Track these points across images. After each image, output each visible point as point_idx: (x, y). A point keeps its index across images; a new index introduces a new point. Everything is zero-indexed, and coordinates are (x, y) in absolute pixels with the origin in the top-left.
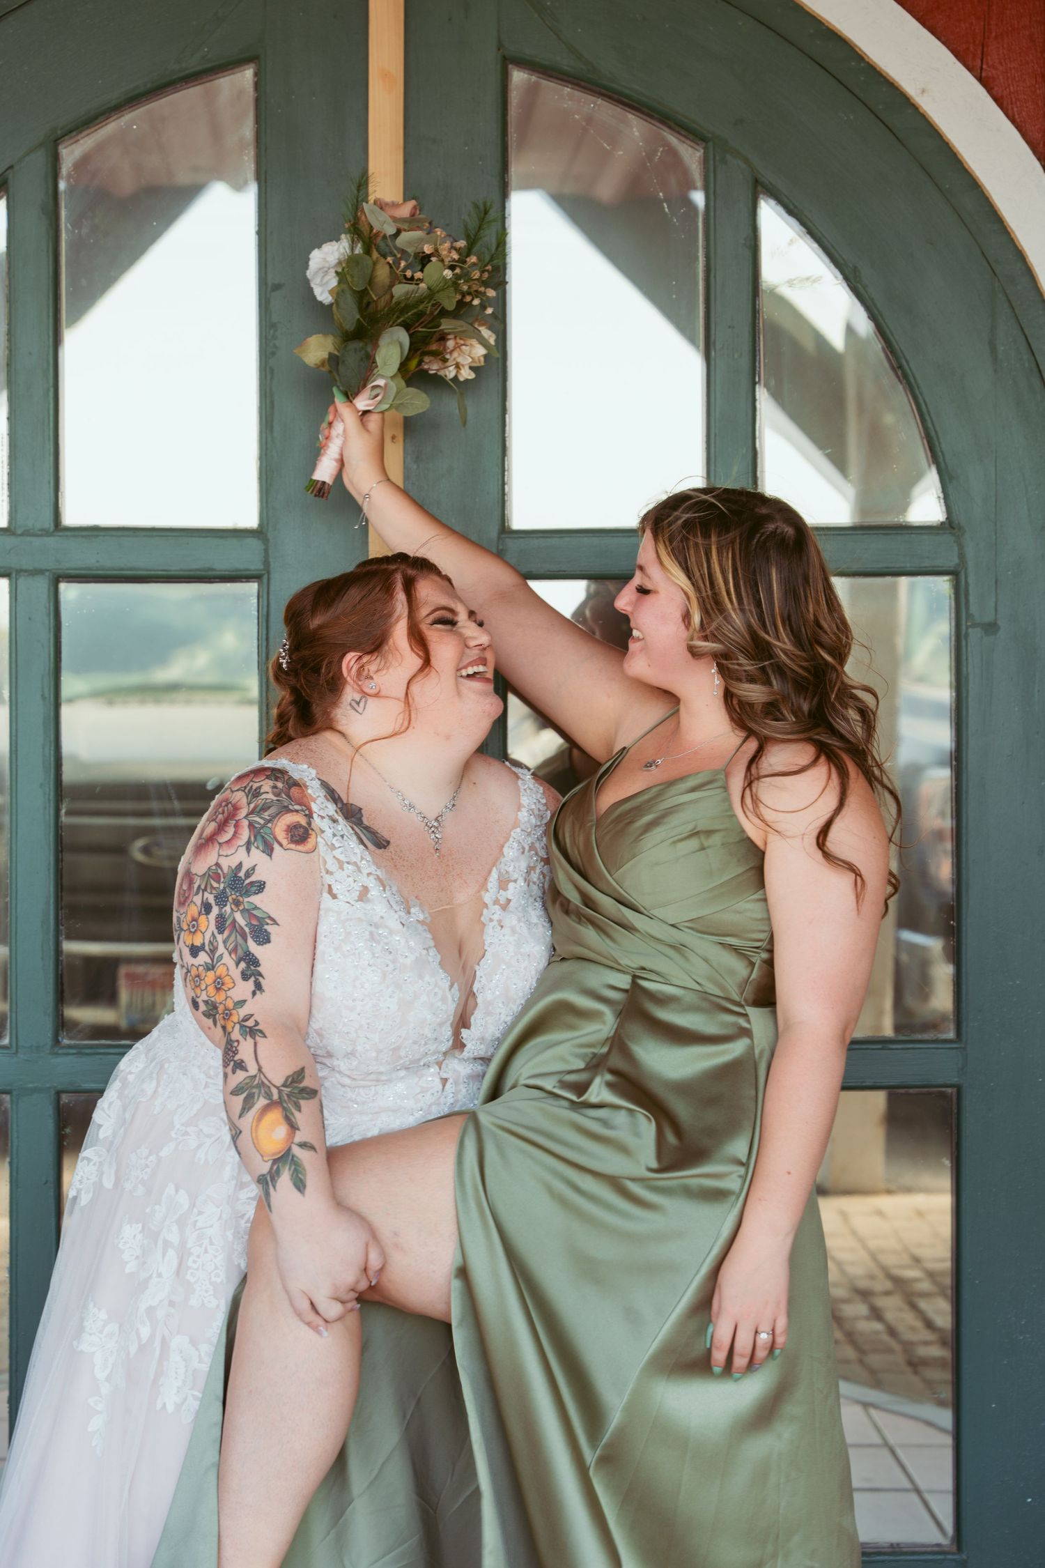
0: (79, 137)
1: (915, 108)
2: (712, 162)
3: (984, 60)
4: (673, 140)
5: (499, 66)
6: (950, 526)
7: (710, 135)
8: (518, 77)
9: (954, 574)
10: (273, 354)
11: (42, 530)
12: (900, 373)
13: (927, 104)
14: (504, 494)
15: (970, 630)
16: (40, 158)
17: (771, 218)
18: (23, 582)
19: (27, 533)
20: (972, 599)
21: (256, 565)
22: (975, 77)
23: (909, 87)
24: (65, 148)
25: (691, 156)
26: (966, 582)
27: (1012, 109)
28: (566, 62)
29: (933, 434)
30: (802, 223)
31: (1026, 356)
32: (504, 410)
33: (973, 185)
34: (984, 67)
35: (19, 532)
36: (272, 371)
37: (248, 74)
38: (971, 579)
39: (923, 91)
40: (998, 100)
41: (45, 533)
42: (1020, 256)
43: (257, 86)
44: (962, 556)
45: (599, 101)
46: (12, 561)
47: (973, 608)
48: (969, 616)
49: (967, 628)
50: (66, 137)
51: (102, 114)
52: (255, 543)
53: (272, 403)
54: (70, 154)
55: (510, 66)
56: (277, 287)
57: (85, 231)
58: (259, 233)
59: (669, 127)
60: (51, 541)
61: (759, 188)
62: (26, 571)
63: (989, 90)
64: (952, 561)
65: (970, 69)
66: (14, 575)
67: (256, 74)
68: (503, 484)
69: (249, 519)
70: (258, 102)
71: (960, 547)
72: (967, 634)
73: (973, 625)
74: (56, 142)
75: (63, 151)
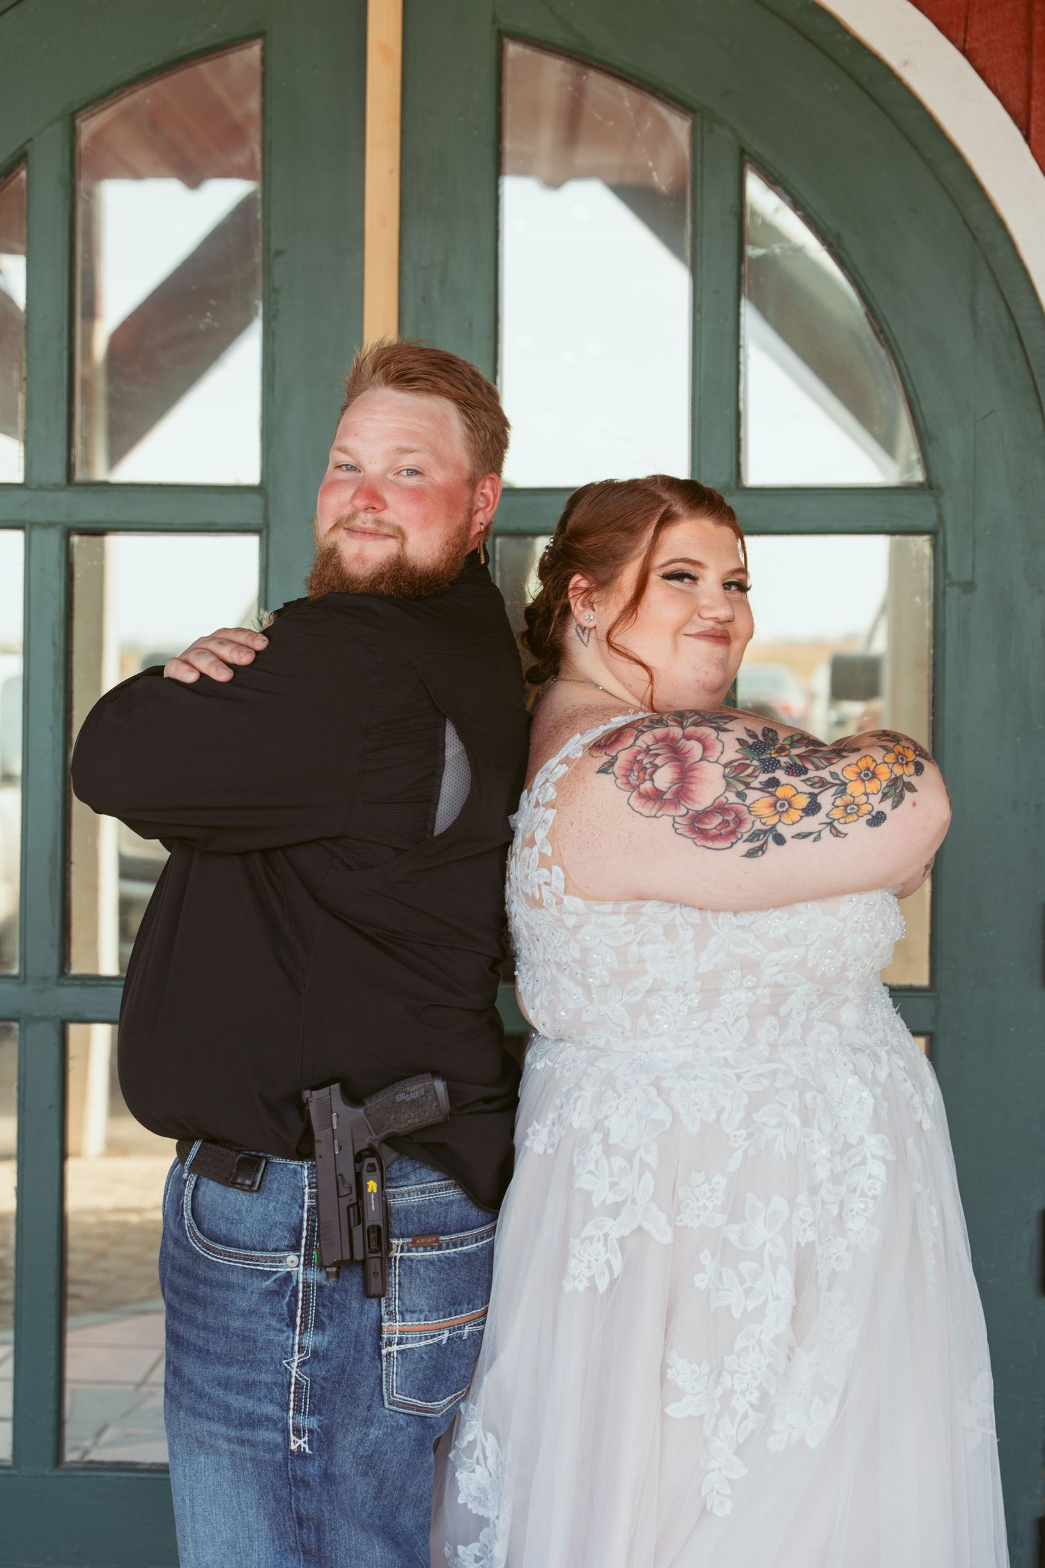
0: (95, 111)
1: (899, 80)
2: (699, 132)
3: (968, 33)
4: (663, 110)
5: (495, 40)
6: (928, 485)
7: (697, 106)
8: (513, 50)
9: (932, 533)
10: (275, 317)
11: (54, 485)
12: (882, 337)
13: (910, 76)
15: (948, 589)
16: (57, 132)
18: (37, 534)
19: (41, 488)
20: (950, 558)
21: (257, 520)
22: (959, 49)
23: (893, 58)
24: (82, 121)
25: (679, 127)
26: (945, 543)
27: (995, 79)
28: (559, 35)
29: (913, 396)
30: (788, 191)
31: (1006, 322)
33: (956, 155)
34: (968, 39)
35: (33, 486)
36: (274, 334)
37: (255, 50)
38: (950, 539)
39: (907, 62)
40: (981, 72)
41: (57, 488)
42: (1001, 224)
43: (264, 60)
44: (940, 517)
46: (27, 515)
47: (952, 567)
48: (947, 575)
49: (945, 586)
50: (83, 112)
51: (117, 88)
52: (256, 499)
54: (87, 128)
55: (505, 40)
59: (659, 98)
60: (64, 496)
61: (745, 158)
62: (39, 524)
63: (972, 62)
64: (930, 520)
65: (953, 41)
66: (28, 527)
67: (263, 49)
69: (250, 474)
70: (264, 75)
71: (939, 507)
72: (944, 593)
73: (951, 584)
74: (73, 116)
75: (80, 124)
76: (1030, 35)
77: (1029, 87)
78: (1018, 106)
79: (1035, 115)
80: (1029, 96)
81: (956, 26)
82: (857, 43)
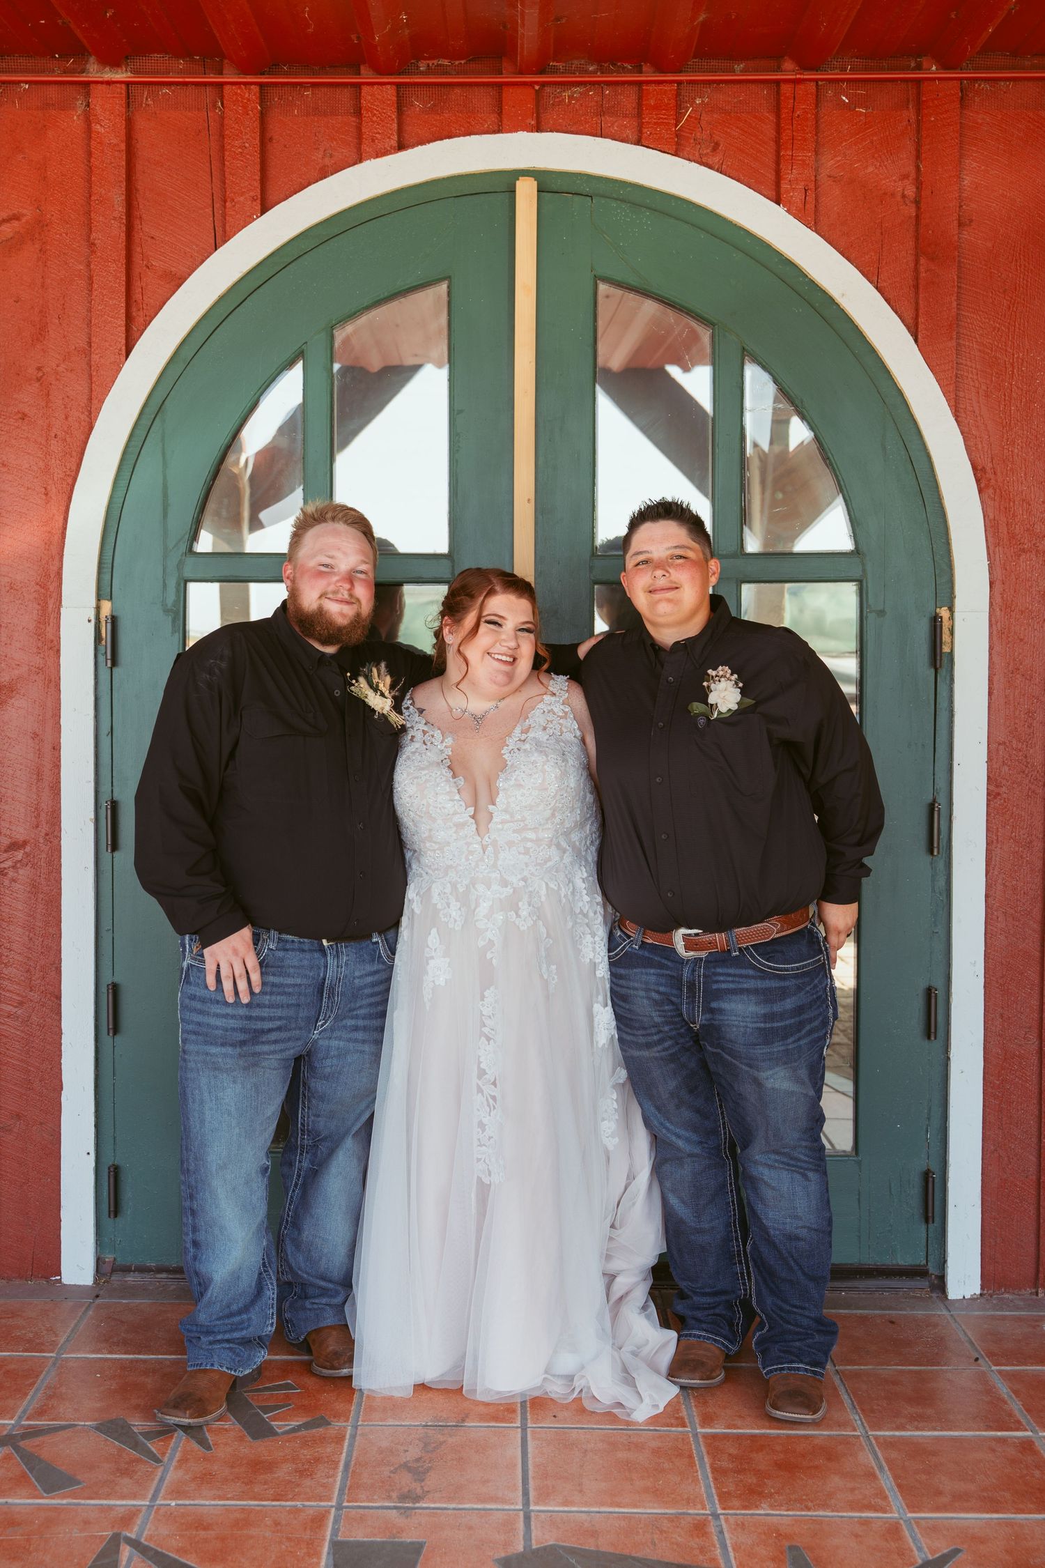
0: (345, 325)
1: (839, 307)
2: (717, 337)
3: (879, 277)
4: (693, 324)
5: (592, 281)
6: (857, 552)
7: (716, 322)
8: (603, 287)
9: (859, 581)
10: (458, 450)
13: (846, 304)
14: (593, 533)
15: (870, 615)
16: (323, 337)
17: (752, 372)
20: (870, 596)
21: (445, 576)
22: (875, 287)
23: (835, 293)
24: (338, 330)
25: (705, 333)
26: (867, 586)
27: (896, 304)
28: (632, 280)
30: (770, 374)
31: (903, 452)
32: (594, 484)
33: (873, 351)
34: (880, 281)
36: (457, 461)
37: (444, 287)
38: (869, 585)
39: (843, 295)
40: (889, 301)
42: (900, 393)
43: (449, 294)
44: (864, 571)
45: (650, 302)
47: (871, 601)
48: (868, 606)
49: (866, 613)
50: (338, 325)
51: (359, 311)
52: (446, 562)
53: (457, 480)
54: (340, 335)
55: (599, 282)
56: (460, 412)
57: (348, 379)
58: (449, 380)
59: (693, 317)
61: (746, 354)
63: (882, 294)
64: (858, 574)
65: (871, 282)
67: (448, 287)
68: (593, 527)
69: (443, 548)
70: (449, 303)
71: (863, 565)
72: (867, 617)
73: (870, 612)
74: (332, 328)
75: (336, 333)
76: (917, 278)
77: (917, 310)
78: (911, 321)
79: (921, 327)
80: (917, 316)
81: (872, 273)
82: (812, 283)
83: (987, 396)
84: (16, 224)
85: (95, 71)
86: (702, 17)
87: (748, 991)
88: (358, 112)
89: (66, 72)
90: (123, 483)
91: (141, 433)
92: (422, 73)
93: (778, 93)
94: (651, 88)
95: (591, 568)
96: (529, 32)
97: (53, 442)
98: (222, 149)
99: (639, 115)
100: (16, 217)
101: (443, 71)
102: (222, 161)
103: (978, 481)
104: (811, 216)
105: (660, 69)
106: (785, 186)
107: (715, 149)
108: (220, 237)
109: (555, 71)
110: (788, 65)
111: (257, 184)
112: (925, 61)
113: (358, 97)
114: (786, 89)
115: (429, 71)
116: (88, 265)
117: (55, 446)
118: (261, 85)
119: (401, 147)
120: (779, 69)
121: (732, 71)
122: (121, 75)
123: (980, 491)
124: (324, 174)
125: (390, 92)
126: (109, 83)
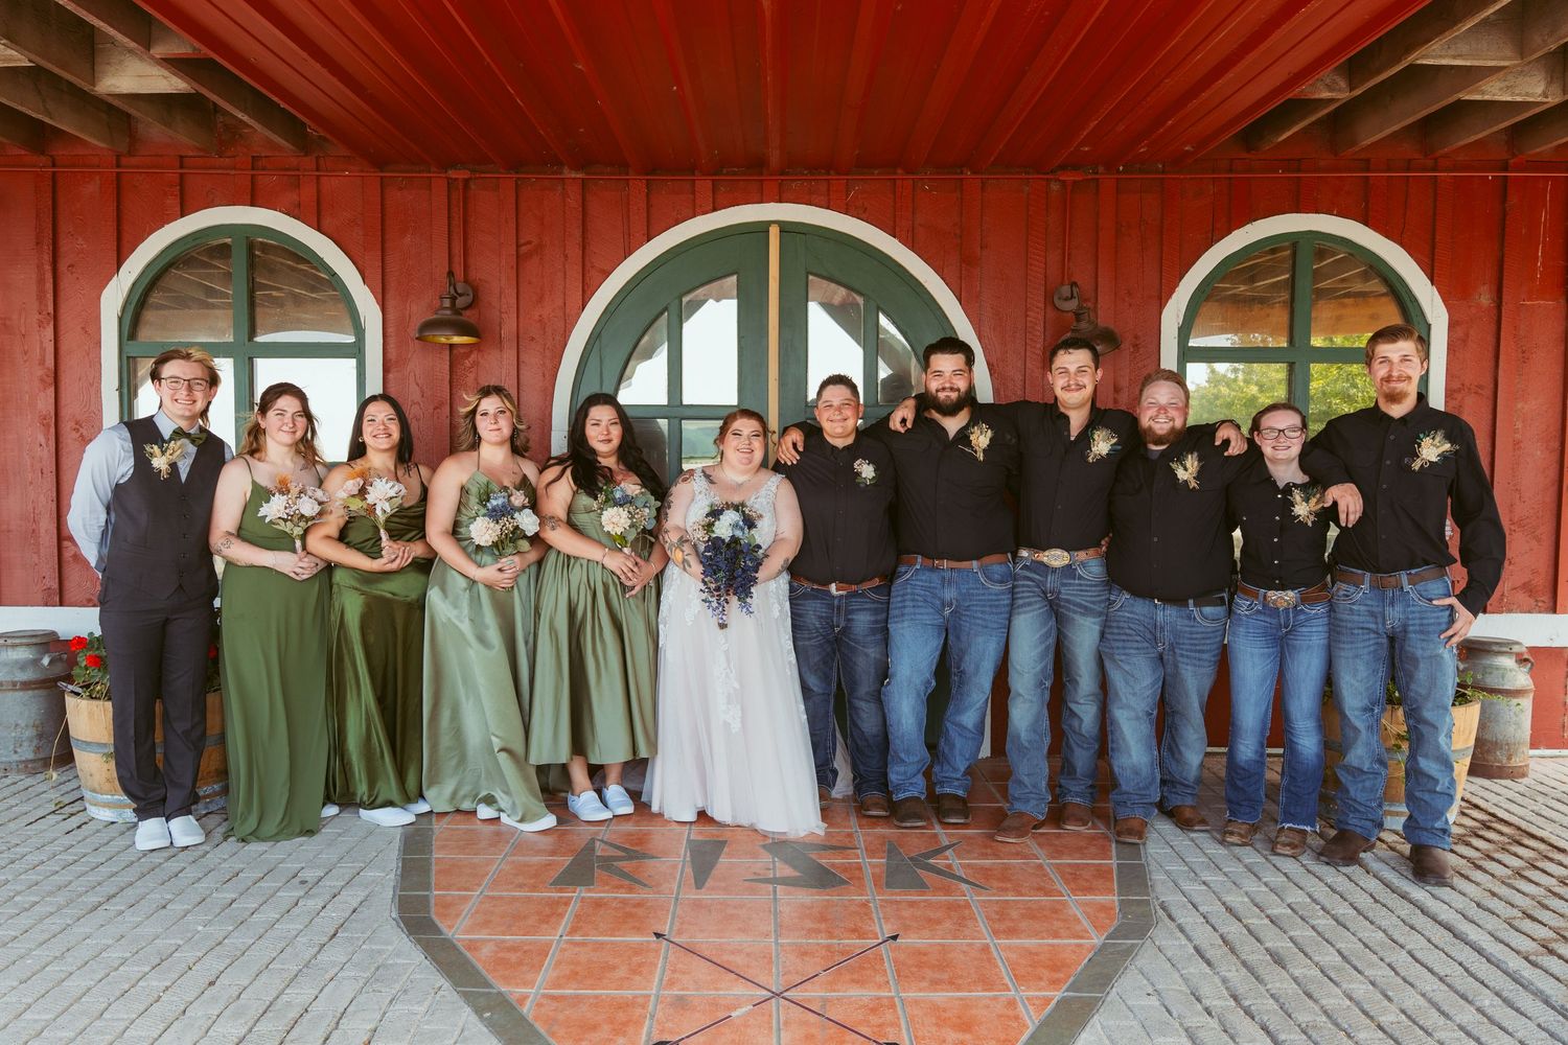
0: (688, 295)
1: (923, 286)
2: (866, 302)
4: (855, 295)
5: (806, 275)
7: (865, 294)
8: (811, 277)
10: (742, 356)
14: (805, 393)
16: (677, 301)
17: (881, 316)
18: (672, 420)
19: (673, 406)
22: (941, 277)
25: (860, 300)
28: (825, 274)
30: (891, 320)
33: (940, 308)
35: (671, 406)
36: (742, 361)
37: (735, 277)
41: (678, 406)
43: (737, 280)
45: (833, 284)
46: (669, 414)
50: (684, 295)
51: (694, 288)
53: (741, 370)
54: (685, 300)
55: (809, 275)
56: (743, 337)
59: (854, 292)
60: (679, 409)
61: (879, 309)
62: (673, 417)
63: (945, 281)
65: (939, 275)
66: (669, 418)
67: (737, 277)
68: (805, 391)
74: (682, 297)
75: (684, 299)
76: (961, 275)
77: (961, 289)
78: (958, 294)
79: (963, 298)
80: (960, 291)
81: (939, 271)
82: (911, 276)
83: (994, 330)
84: (529, 246)
85: (568, 173)
86: (857, 152)
87: (865, 609)
88: (693, 193)
89: (553, 173)
90: (581, 372)
91: (589, 347)
92: (725, 175)
93: (895, 184)
94: (834, 182)
95: (806, 412)
96: (775, 158)
97: (547, 351)
98: (629, 211)
99: (829, 195)
100: (529, 243)
101: (735, 174)
102: (628, 217)
103: (990, 371)
104: (912, 244)
105: (839, 174)
106: (898, 229)
107: (864, 212)
108: (628, 253)
109: (787, 174)
110: (899, 171)
111: (645, 228)
112: (965, 169)
113: (694, 186)
114: (898, 182)
115: (727, 174)
116: (564, 266)
117: (548, 353)
118: (647, 180)
119: (715, 209)
120: (895, 173)
121: (873, 174)
122: (580, 176)
123: (991, 375)
124: (677, 223)
125: (710, 183)
126: (574, 179)
